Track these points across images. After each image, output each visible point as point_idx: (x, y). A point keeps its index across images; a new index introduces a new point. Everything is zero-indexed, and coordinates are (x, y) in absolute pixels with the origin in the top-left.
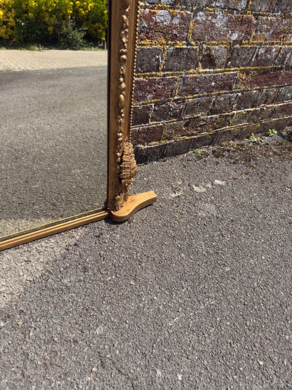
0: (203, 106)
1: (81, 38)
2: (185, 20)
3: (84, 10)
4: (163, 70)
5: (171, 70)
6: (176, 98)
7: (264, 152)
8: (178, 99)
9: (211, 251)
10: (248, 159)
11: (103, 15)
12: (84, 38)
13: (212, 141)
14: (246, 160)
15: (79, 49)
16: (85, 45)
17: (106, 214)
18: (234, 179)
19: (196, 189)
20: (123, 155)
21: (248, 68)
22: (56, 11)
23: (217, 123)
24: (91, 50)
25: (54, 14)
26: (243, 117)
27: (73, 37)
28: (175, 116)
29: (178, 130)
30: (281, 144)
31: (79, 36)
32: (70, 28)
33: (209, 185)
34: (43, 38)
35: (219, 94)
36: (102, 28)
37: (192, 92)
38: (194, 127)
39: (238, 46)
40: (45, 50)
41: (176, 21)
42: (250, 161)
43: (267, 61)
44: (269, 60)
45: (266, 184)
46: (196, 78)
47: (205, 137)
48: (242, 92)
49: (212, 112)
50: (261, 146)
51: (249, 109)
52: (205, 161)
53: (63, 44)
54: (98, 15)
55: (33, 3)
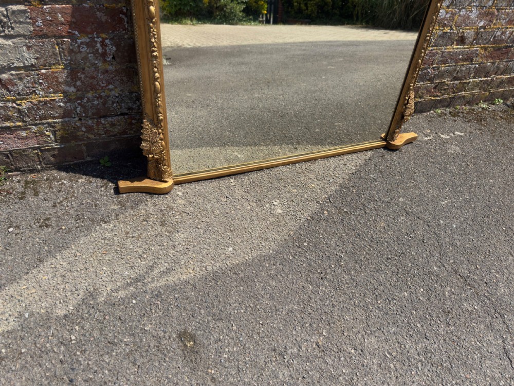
0: (449, 73)
1: (240, 11)
2: (453, 14)
4: (432, 46)
5: (437, 46)
6: (434, 66)
7: (492, 116)
8: (435, 67)
9: (461, 172)
10: (480, 120)
13: (449, 103)
14: (478, 120)
15: (236, 24)
16: (244, 19)
17: (385, 143)
18: (470, 132)
19: (442, 136)
21: (487, 45)
23: (457, 89)
24: (251, 25)
26: (477, 85)
28: (429, 80)
29: (428, 91)
30: (505, 111)
31: (238, 8)
33: (452, 134)
34: (197, 11)
35: (463, 65)
37: (445, 62)
38: (440, 90)
39: (482, 30)
40: (199, 25)
41: (448, 16)
42: (481, 121)
43: (501, 41)
44: (503, 40)
45: (496, 138)
46: (451, 52)
47: (445, 100)
48: (479, 64)
49: (455, 79)
50: (488, 112)
51: (482, 79)
52: (444, 118)
53: (218, 18)
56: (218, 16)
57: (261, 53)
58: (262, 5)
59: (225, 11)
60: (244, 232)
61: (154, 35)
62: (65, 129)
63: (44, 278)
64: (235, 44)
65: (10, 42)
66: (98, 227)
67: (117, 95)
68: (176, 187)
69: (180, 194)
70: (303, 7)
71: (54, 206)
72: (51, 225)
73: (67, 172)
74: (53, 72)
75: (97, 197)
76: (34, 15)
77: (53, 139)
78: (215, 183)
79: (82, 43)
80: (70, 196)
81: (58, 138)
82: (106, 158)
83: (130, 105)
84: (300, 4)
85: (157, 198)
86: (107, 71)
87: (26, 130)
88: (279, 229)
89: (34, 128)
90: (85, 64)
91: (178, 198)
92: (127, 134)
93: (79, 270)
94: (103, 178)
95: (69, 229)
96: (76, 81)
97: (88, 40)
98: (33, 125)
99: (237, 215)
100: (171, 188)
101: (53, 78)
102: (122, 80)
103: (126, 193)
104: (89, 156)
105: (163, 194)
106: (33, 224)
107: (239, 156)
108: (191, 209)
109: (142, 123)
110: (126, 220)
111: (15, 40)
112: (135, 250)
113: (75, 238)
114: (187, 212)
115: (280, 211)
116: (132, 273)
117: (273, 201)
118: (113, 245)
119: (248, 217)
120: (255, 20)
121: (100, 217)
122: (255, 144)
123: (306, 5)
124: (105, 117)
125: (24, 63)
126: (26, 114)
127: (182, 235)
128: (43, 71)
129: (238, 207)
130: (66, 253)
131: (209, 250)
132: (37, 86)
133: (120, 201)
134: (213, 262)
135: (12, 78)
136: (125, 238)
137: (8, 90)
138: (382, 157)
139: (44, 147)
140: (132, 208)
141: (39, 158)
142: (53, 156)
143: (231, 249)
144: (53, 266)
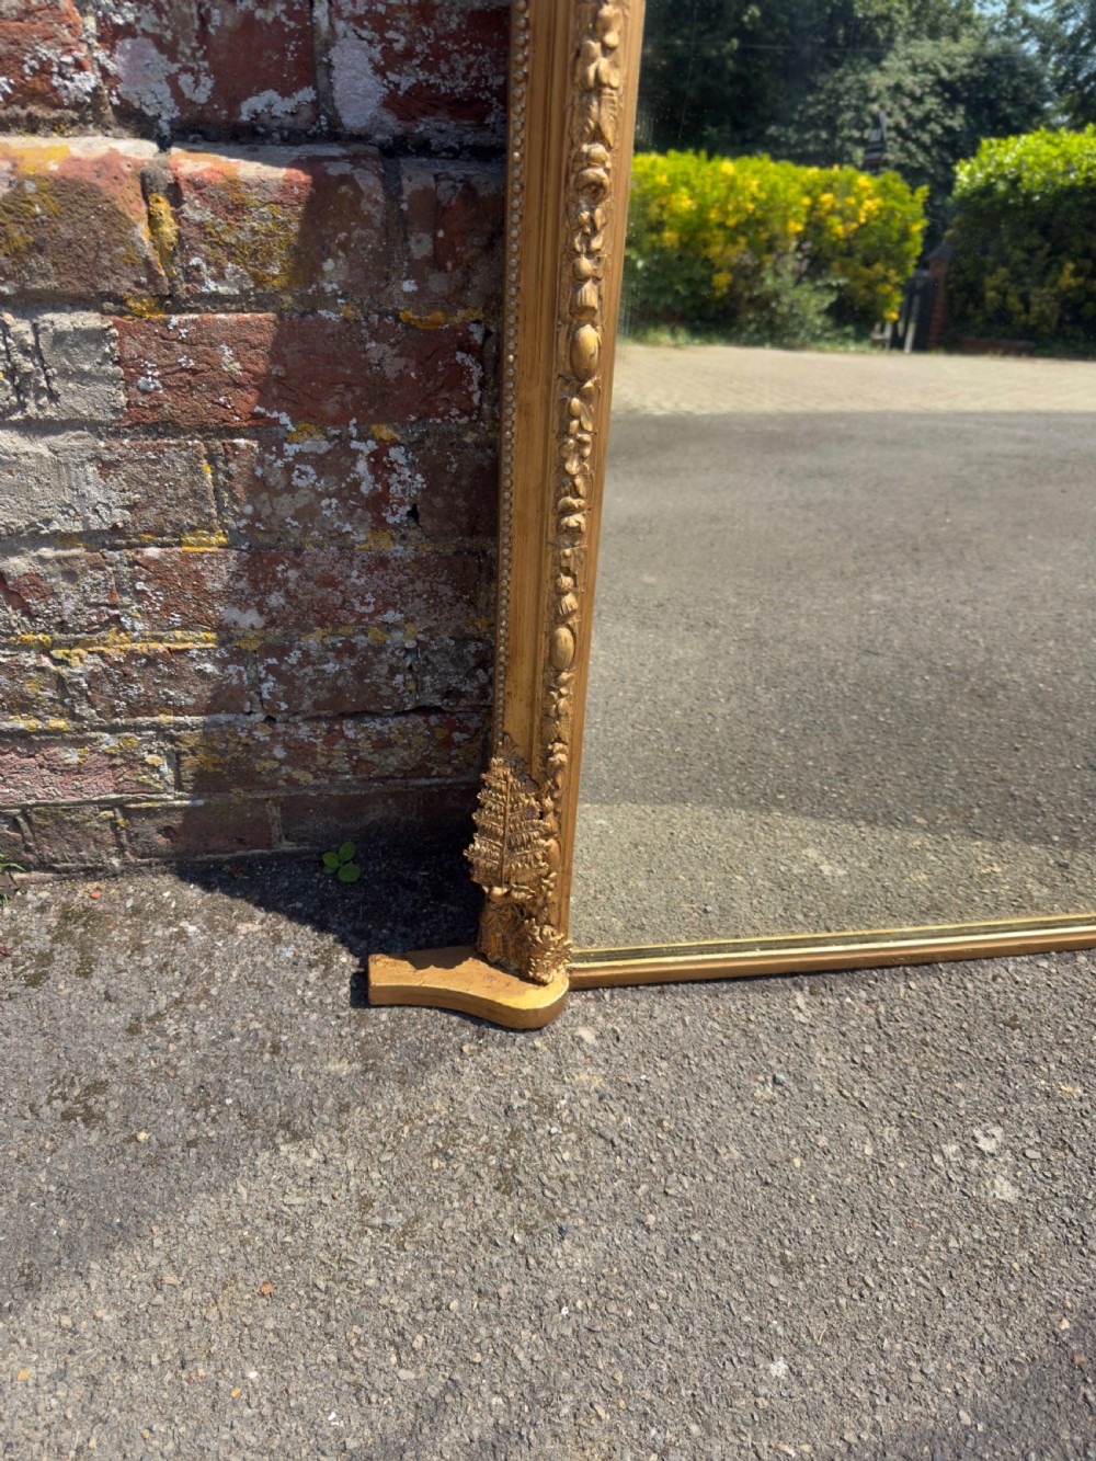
1: (819, 313)
3: (845, 220)
11: (905, 235)
12: (829, 311)
15: (803, 347)
16: (827, 335)
22: (752, 224)
24: (846, 352)
25: (744, 234)
27: (791, 307)
31: (813, 303)
32: (789, 279)
34: (693, 307)
36: (897, 279)
40: (692, 348)
53: (752, 327)
54: (888, 239)
55: (684, 202)
56: (750, 322)
57: (882, 442)
58: (888, 296)
59: (773, 312)
60: (843, 1284)
61: (581, 444)
62: (214, 750)
63: (23, 1375)
64: (797, 408)
65: (40, 446)
66: (265, 1156)
67: (410, 644)
68: (576, 1002)
69: (587, 1034)
70: (1014, 303)
71: (133, 1030)
72: (103, 1117)
73: (207, 886)
74: (185, 557)
75: (286, 1010)
76: (132, 348)
77: (170, 778)
78: (733, 1000)
79: (300, 457)
80: (192, 992)
81: (187, 774)
82: (347, 850)
83: (453, 681)
84: (1004, 294)
85: (502, 1044)
86: (383, 562)
87: (79, 743)
88: (1001, 1291)
89: (109, 742)
90: (306, 531)
91: (579, 1055)
92: (429, 777)
93: (155, 1361)
94: (322, 927)
95: (162, 1145)
96: (269, 592)
97: (325, 446)
98: (103, 729)
99: (815, 1183)
100: (557, 1009)
101: (186, 577)
102: (434, 594)
103: (391, 1006)
104: (288, 838)
105: (524, 1031)
106: (44, 1099)
107: (826, 869)
108: (628, 1120)
109: (486, 768)
110: (371, 1137)
111: (59, 441)
112: (384, 1300)
113: (171, 1198)
114: (609, 1135)
115: (1006, 1191)
116: (355, 1424)
117: (978, 1133)
118: (304, 1257)
119: (864, 1201)
120: (861, 336)
121: (277, 1110)
122: (890, 820)
123: (1024, 299)
124: (358, 715)
125: (85, 521)
126: (82, 692)
127: (579, 1253)
128: (153, 552)
129: (823, 1141)
130: (127, 1260)
131: (683, 1353)
132: (126, 600)
133: (365, 1043)
134: (694, 1429)
135: (40, 569)
136: (356, 1227)
137: (27, 612)
139: (137, 801)
140: (403, 1080)
141: (118, 835)
142: (167, 831)
143: (779, 1368)
144: (66, 1321)
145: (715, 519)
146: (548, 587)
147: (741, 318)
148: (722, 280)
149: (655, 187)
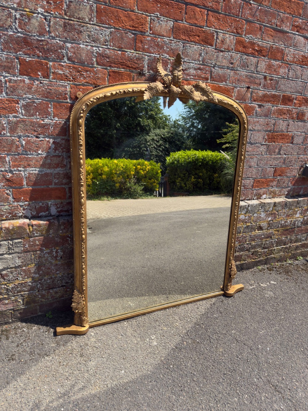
0: (259, 246)
1: (141, 191)
2: (250, 217)
3: (143, 171)
4: (242, 233)
5: (245, 233)
6: (247, 243)
7: (296, 269)
8: (248, 243)
9: (274, 310)
10: (287, 272)
11: (157, 173)
12: (143, 190)
13: (266, 262)
14: (286, 273)
15: (138, 198)
16: (143, 195)
17: (223, 292)
18: (281, 281)
19: (262, 285)
20: (231, 265)
21: (278, 229)
22: (123, 173)
23: (267, 253)
24: (148, 198)
25: (121, 175)
26: (281, 250)
27: (134, 190)
28: (247, 250)
29: (249, 257)
30: (305, 265)
31: (139, 188)
32: (133, 184)
33: (268, 284)
34: (111, 191)
35: (266, 240)
36: (157, 182)
37: (254, 240)
38: (256, 255)
39: (271, 222)
40: (112, 200)
41: (247, 218)
42: (288, 273)
43: (286, 226)
44: (287, 225)
45: (298, 284)
46: (255, 235)
47: (262, 260)
48: (277, 239)
49: (264, 248)
50: (294, 266)
51: (283, 246)
52: (264, 272)
53: (126, 195)
54: (154, 174)
55: (106, 169)
56: (125, 193)
57: (153, 221)
58: (156, 185)
60: (132, 360)
62: (30, 297)
63: (9, 395)
64: (136, 214)
65: (11, 256)
66: (43, 359)
67: (60, 276)
68: (90, 330)
69: (93, 334)
70: (183, 185)
71: (18, 346)
72: (15, 359)
73: (26, 323)
74: (29, 268)
75: (43, 339)
76: (25, 243)
77: (22, 303)
78: (115, 325)
79: (46, 253)
80: (27, 339)
81: (25, 302)
82: (50, 313)
83: (67, 281)
84: (181, 183)
85: (79, 337)
86: (57, 265)
87: (8, 299)
88: (154, 356)
89: (13, 298)
90: (46, 262)
91: (91, 337)
92: (64, 297)
93: (30, 388)
94: (47, 326)
95: (25, 361)
96: (40, 271)
97: (49, 251)
98: (12, 296)
99: (128, 348)
100: (87, 330)
101: (28, 271)
102: (64, 268)
103: (60, 335)
104: (40, 312)
105: (82, 335)
106: (4, 358)
107: (131, 305)
108: (99, 344)
109: (74, 292)
110: (60, 354)
111: (13, 255)
112: (64, 374)
113: (29, 367)
114: (97, 347)
115: (155, 343)
116: (62, 390)
117: (151, 337)
118: (51, 371)
119: (135, 349)
120: (151, 194)
121: (44, 353)
122: (143, 295)
123: (185, 184)
124: (52, 288)
125: (15, 265)
126: (10, 291)
127: (93, 363)
128: (24, 268)
129: (129, 342)
130: (23, 378)
131: (109, 372)
132: (19, 275)
133: (57, 341)
134: (111, 381)
135: (7, 273)
136: (59, 366)
137: (4, 279)
138: (222, 302)
139: (16, 308)
140: (64, 345)
141: (12, 315)
142: (20, 313)
143: (123, 372)
144: (15, 386)
145: (117, 243)
146: (81, 265)
147: (123, 193)
148: (117, 185)
149: (99, 166)
